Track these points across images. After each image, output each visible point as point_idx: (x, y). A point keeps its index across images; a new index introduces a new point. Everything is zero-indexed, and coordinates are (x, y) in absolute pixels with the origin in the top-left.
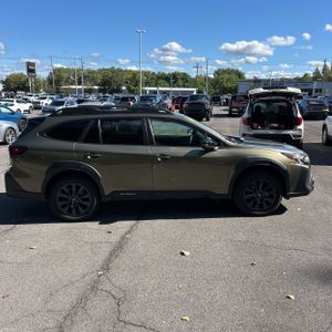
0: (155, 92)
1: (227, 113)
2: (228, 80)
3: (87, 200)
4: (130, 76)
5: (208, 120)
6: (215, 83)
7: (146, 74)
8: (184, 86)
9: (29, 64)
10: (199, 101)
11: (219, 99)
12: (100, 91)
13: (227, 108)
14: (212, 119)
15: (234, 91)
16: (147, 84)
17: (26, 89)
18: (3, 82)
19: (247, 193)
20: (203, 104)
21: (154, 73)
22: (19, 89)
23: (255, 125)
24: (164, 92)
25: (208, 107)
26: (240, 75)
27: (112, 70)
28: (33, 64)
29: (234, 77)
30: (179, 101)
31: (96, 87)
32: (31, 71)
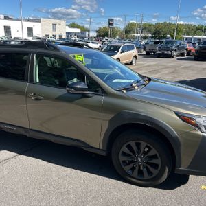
0: (191, 39)
7: (189, 26)
9: (110, 20)
12: (152, 37)
18: (97, 32)
31: (150, 35)
32: (110, 24)
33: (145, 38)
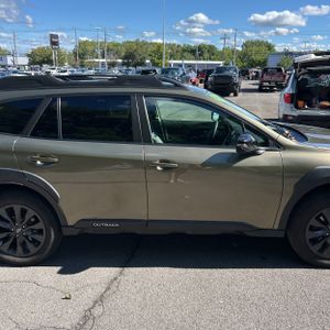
0: (181, 65)
1: (257, 87)
2: (257, 53)
3: (40, 232)
4: (155, 49)
5: (236, 95)
6: (243, 56)
7: (171, 46)
8: (210, 59)
9: (52, 36)
10: (226, 73)
11: (247, 73)
12: (123, 64)
13: (257, 82)
14: (240, 94)
15: (263, 64)
16: (172, 56)
17: (50, 62)
18: (28, 56)
19: (312, 229)
20: (230, 78)
21: (179, 46)
22: (44, 62)
23: (301, 103)
24: (190, 66)
25: (236, 80)
26: (270, 47)
27: (137, 43)
28: (56, 37)
29: (263, 49)
30: (204, 74)
31: (120, 61)
32: (54, 43)
33: (112, 65)
